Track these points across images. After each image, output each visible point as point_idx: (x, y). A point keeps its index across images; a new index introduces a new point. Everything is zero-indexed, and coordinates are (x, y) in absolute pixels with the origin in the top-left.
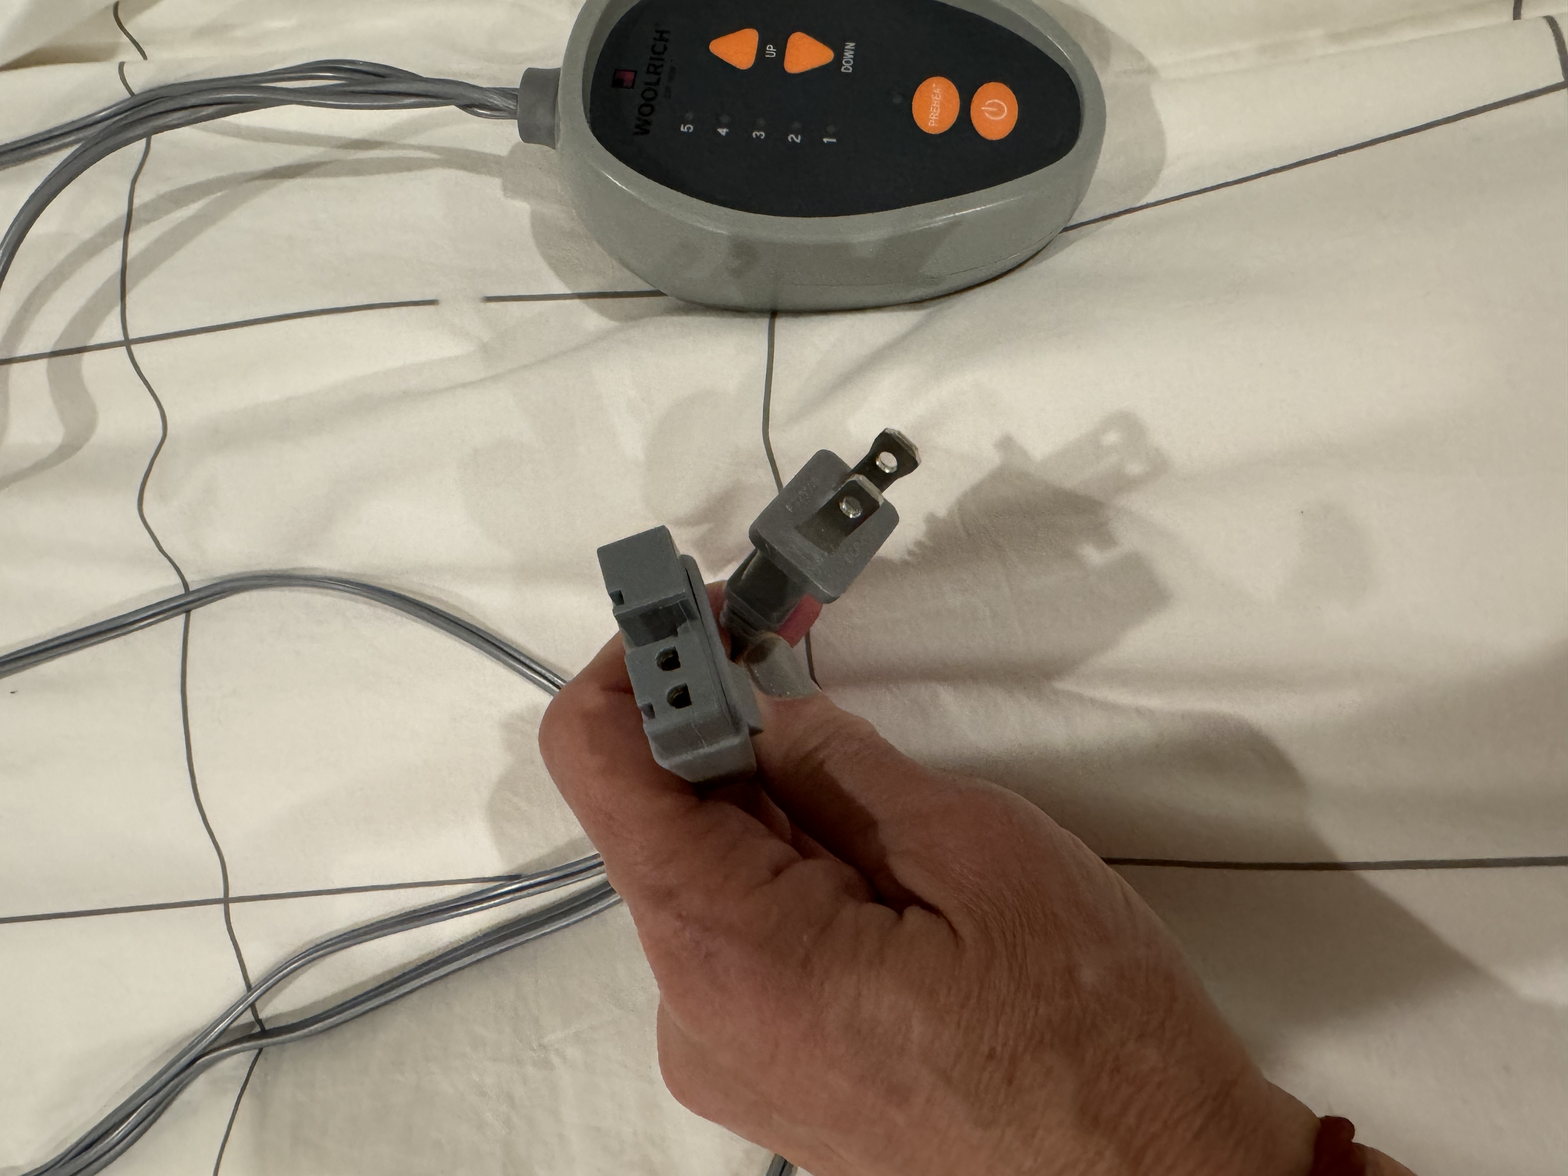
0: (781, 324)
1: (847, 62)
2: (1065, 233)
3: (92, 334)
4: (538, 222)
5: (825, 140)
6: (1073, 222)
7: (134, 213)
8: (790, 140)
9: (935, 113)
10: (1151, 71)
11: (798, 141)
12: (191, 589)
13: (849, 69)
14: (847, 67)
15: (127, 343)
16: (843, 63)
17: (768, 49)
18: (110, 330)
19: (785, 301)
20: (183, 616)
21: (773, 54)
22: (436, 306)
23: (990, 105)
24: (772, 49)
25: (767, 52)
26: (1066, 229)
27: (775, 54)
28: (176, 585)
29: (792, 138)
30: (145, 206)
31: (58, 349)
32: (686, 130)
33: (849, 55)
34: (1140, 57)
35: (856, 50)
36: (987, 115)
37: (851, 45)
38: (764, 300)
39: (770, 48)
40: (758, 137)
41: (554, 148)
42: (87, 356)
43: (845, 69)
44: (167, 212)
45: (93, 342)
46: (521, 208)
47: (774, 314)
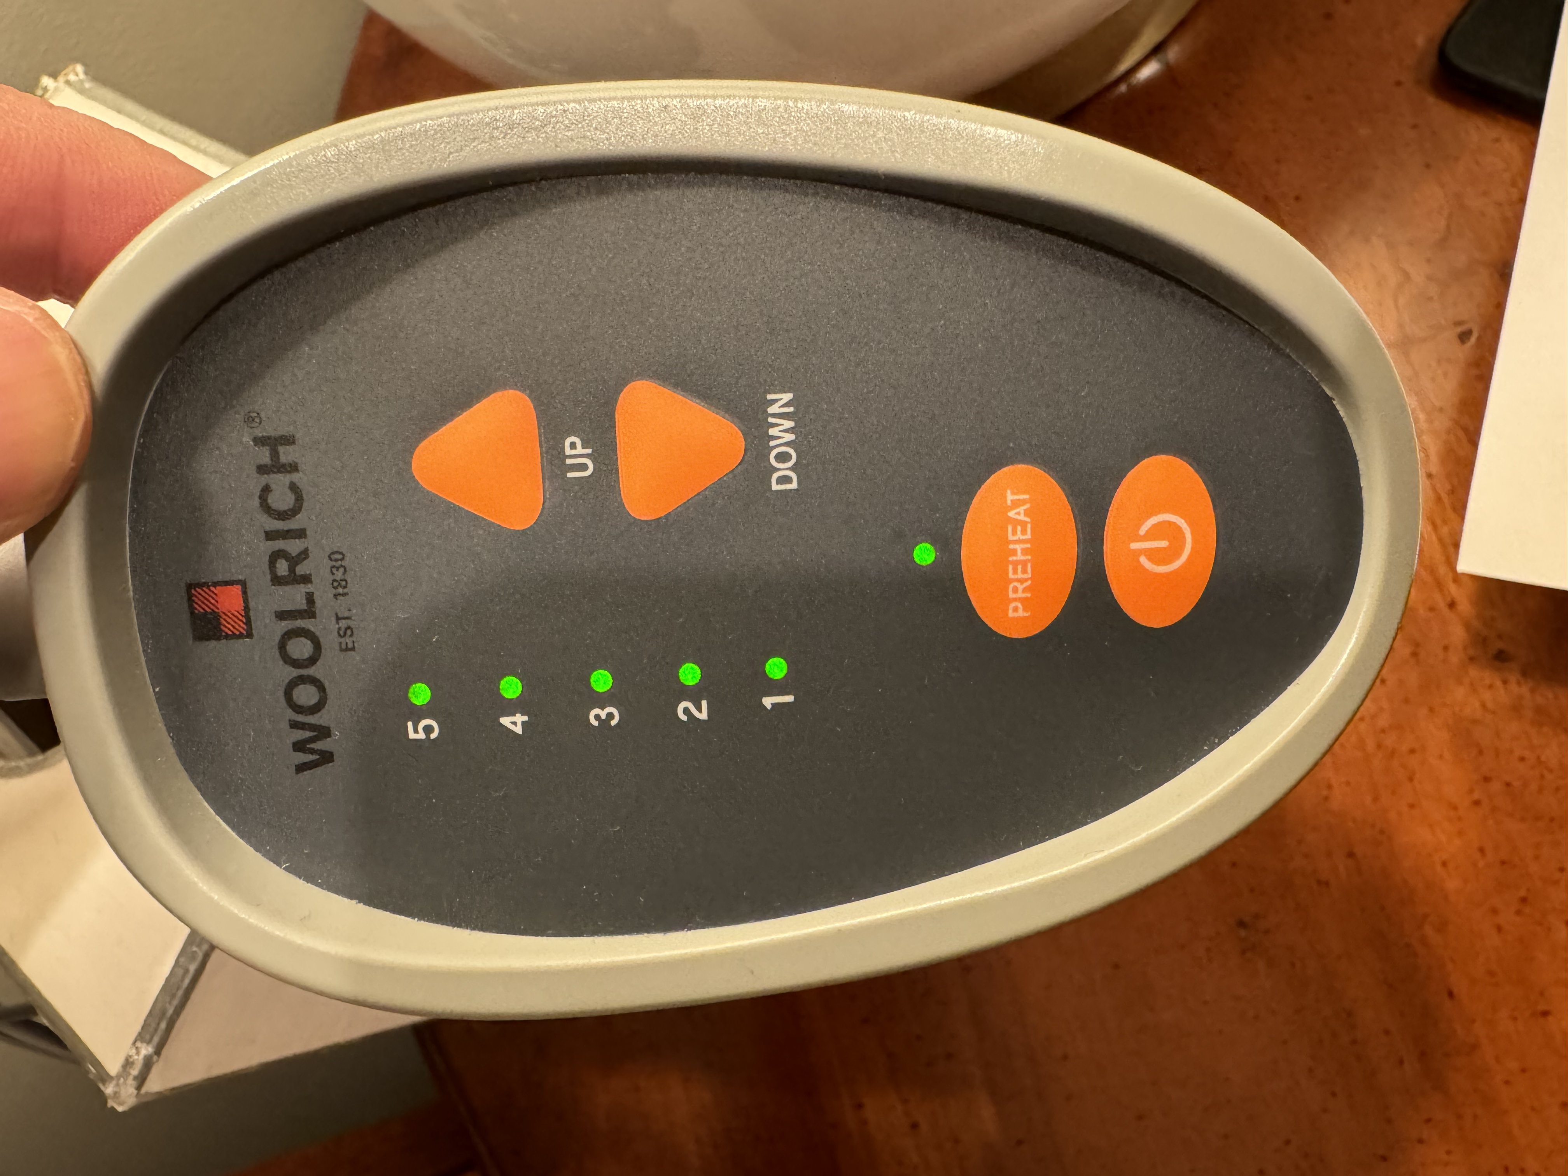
1: (783, 457)
5: (768, 702)
9: (1021, 580)
11: (703, 716)
13: (788, 480)
14: (782, 475)
16: (771, 460)
17: (568, 451)
21: (584, 467)
23: (1151, 535)
24: (579, 450)
25: (569, 461)
27: (589, 463)
29: (686, 711)
32: (421, 735)
33: (779, 434)
35: (799, 418)
36: (1146, 560)
37: (779, 401)
39: (573, 446)
40: (604, 723)
43: (779, 480)
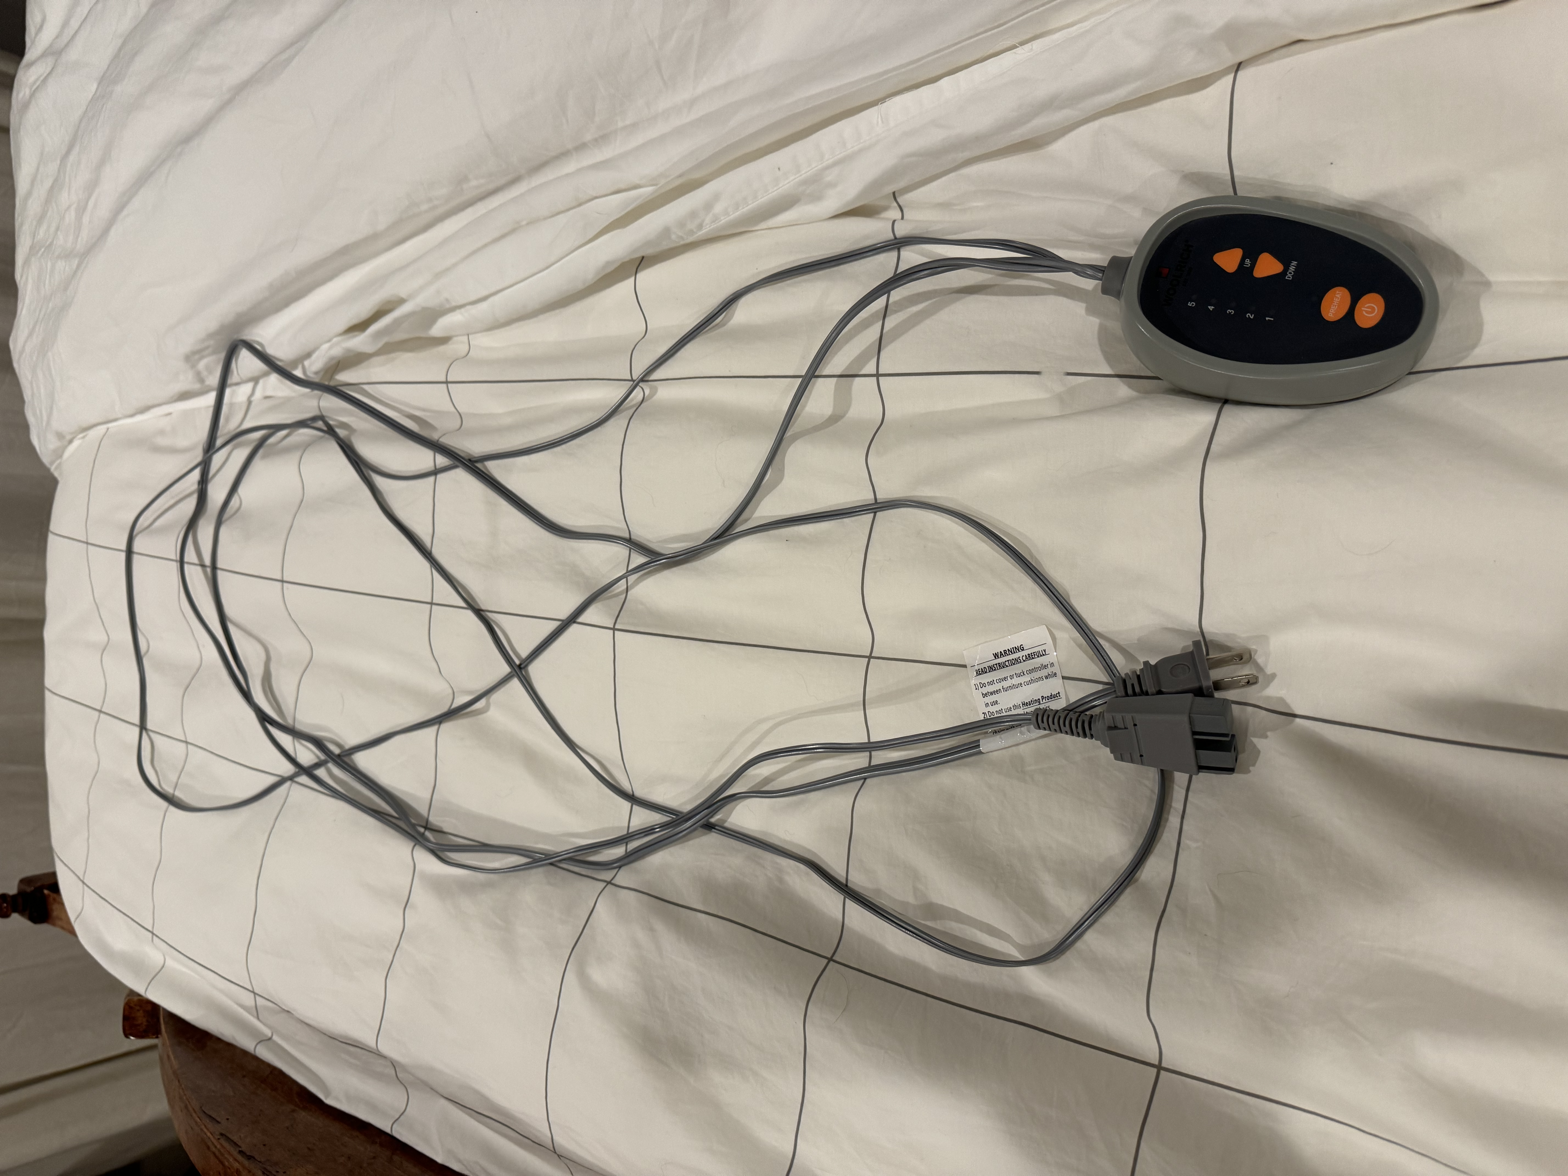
0: (1227, 408)
1: (1290, 273)
2: (1409, 376)
3: (861, 370)
4: (1102, 330)
5: (1267, 319)
6: (1414, 370)
7: (889, 306)
8: (1247, 316)
9: (1334, 309)
10: (1487, 284)
11: (1252, 318)
12: (878, 502)
13: (1290, 278)
14: (1289, 277)
15: (878, 375)
16: (1288, 273)
17: (1246, 261)
18: (870, 368)
19: (1232, 396)
20: (872, 515)
21: (1248, 265)
22: (1039, 375)
23: (1368, 307)
24: (1248, 262)
25: (1245, 263)
26: (1410, 373)
27: (1249, 265)
28: (872, 499)
29: (1249, 315)
30: (895, 303)
31: (843, 374)
32: (1191, 305)
33: (1292, 269)
34: (1482, 275)
35: (1297, 267)
36: (1364, 313)
37: (1294, 263)
38: (1221, 394)
39: (1247, 261)
40: (1230, 313)
41: (1119, 300)
42: (857, 379)
43: (1288, 277)
44: (907, 307)
45: (863, 372)
46: (1095, 321)
47: (1226, 401)
